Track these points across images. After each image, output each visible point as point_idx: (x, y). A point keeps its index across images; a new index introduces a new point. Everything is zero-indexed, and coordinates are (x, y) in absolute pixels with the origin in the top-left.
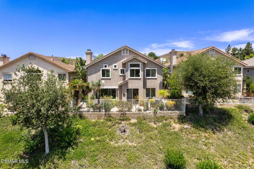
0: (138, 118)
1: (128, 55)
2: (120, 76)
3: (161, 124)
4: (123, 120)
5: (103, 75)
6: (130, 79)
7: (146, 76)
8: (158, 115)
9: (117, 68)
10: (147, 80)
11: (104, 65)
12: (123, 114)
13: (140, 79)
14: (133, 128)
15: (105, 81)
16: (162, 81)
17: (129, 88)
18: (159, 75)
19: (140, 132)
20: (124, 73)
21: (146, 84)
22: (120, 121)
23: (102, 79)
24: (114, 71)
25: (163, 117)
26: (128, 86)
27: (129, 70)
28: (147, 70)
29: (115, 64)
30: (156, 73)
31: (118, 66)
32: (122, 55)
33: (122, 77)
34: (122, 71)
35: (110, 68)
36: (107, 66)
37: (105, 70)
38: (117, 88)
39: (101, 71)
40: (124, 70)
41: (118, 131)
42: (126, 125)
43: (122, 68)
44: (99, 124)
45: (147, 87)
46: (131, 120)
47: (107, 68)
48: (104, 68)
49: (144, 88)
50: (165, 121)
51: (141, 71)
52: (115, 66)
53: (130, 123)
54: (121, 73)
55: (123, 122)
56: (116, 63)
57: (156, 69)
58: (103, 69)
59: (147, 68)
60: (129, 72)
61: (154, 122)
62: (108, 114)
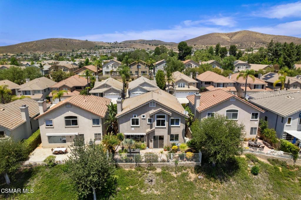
1: (155, 107)
2: (148, 124)
3: (180, 173)
4: (150, 170)
5: (133, 123)
6: (156, 128)
7: (171, 124)
8: (179, 165)
9: (145, 118)
10: (172, 128)
11: (134, 115)
12: (150, 165)
13: (165, 128)
14: (158, 177)
15: (135, 129)
16: (184, 128)
17: (155, 135)
18: (182, 124)
19: (163, 181)
20: (151, 122)
21: (171, 131)
22: (148, 171)
23: (132, 127)
24: (143, 120)
25: (183, 166)
26: (154, 134)
27: (156, 120)
28: (171, 119)
29: (143, 115)
30: (180, 122)
31: (146, 116)
32: (150, 107)
33: (149, 125)
34: (150, 120)
35: (139, 118)
36: (137, 116)
37: (134, 119)
38: (145, 135)
39: (131, 121)
40: (151, 119)
41: (146, 180)
42: (152, 175)
43: (149, 118)
44: (131, 174)
45: (171, 134)
46: (156, 169)
47: (136, 118)
48: (134, 118)
49: (168, 134)
50: (183, 171)
51: (167, 121)
52: (144, 116)
53: (156, 173)
54: (149, 122)
55: (150, 172)
56: (144, 113)
57: (180, 118)
58: (132, 118)
59: (172, 118)
60: (156, 122)
61: (175, 171)
62: (138, 165)
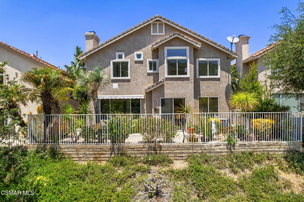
0: (190, 158)
2: (149, 74)
4: (153, 163)
6: (167, 79)
7: (199, 75)
8: (238, 150)
9: (142, 59)
11: (117, 54)
12: (155, 149)
13: (188, 79)
15: (119, 85)
16: (230, 83)
17: (166, 97)
18: (224, 73)
20: (155, 69)
22: (146, 166)
23: (114, 81)
24: (137, 65)
29: (138, 52)
31: (144, 54)
32: (152, 34)
33: (152, 77)
34: (153, 66)
35: (129, 60)
36: (123, 56)
37: (119, 63)
38: (143, 98)
43: (151, 60)
45: (202, 96)
46: (172, 163)
47: (123, 59)
48: (117, 60)
49: (195, 97)
52: (139, 56)
53: (172, 172)
54: (150, 69)
55: (153, 168)
56: (139, 49)
59: (201, 59)
60: (166, 65)
